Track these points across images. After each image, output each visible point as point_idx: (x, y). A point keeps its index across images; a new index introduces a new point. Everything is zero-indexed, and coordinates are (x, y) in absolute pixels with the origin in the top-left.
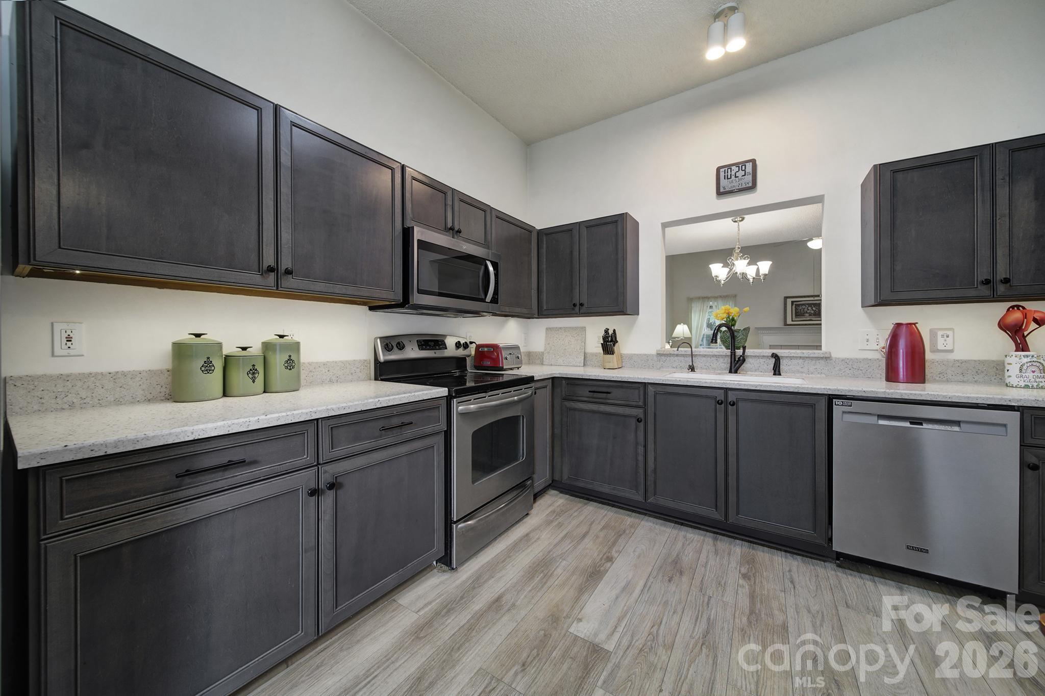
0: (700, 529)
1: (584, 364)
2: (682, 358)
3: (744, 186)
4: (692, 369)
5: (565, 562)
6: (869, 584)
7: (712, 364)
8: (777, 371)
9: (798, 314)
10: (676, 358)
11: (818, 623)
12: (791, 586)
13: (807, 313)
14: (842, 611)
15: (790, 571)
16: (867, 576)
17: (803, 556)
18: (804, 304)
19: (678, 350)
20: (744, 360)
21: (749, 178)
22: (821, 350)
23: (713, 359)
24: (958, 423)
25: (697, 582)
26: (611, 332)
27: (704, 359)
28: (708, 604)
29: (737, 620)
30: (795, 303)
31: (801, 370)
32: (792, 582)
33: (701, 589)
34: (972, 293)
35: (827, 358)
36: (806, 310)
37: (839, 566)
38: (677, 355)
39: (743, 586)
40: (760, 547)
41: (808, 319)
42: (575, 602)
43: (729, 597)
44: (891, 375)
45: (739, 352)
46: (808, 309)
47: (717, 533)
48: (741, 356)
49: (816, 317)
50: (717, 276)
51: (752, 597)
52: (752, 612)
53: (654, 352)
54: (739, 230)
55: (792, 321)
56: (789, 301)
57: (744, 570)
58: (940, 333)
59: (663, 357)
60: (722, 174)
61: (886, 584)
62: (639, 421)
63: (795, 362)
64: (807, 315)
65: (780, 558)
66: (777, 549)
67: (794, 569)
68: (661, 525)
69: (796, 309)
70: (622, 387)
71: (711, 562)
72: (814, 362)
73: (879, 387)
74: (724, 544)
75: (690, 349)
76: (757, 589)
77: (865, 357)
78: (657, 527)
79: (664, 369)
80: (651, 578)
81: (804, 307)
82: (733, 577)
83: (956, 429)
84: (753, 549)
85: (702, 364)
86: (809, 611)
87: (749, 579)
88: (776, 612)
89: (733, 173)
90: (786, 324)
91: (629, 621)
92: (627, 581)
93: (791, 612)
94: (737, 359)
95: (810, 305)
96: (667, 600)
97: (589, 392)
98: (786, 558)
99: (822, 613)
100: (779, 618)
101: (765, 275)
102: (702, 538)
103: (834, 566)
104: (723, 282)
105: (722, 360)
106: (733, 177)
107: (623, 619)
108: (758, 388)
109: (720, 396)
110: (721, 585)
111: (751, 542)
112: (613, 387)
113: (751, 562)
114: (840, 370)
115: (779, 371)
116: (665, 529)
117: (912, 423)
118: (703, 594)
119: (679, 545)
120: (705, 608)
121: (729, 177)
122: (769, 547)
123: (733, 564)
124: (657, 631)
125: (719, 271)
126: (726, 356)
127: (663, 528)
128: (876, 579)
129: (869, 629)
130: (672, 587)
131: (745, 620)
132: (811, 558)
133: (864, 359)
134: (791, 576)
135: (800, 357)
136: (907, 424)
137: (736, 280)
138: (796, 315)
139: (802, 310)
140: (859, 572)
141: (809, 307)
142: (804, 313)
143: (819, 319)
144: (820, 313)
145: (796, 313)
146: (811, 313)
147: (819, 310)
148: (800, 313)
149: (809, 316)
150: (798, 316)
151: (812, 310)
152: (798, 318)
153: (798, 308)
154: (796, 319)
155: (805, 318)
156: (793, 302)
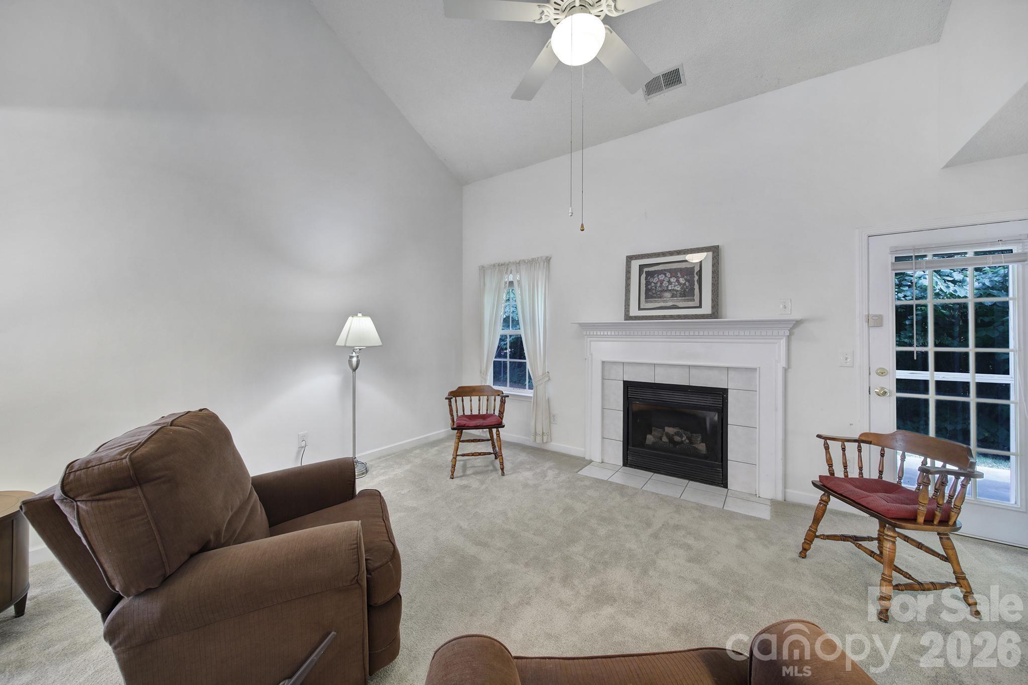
9: (651, 293)
13: (667, 290)
18: (662, 272)
30: (646, 269)
36: (665, 284)
41: (670, 304)
46: (669, 282)
49: (685, 300)
55: (640, 309)
56: (635, 265)
64: (668, 295)
69: (648, 283)
81: (662, 277)
90: (628, 317)
95: (673, 272)
138: (647, 297)
139: (659, 284)
141: (671, 277)
142: (661, 291)
143: (691, 304)
144: (693, 289)
145: (648, 290)
146: (678, 291)
147: (692, 284)
148: (654, 292)
149: (672, 297)
150: (652, 297)
151: (677, 284)
152: (651, 302)
153: (651, 280)
154: (646, 304)
155: (664, 301)
156: (642, 267)
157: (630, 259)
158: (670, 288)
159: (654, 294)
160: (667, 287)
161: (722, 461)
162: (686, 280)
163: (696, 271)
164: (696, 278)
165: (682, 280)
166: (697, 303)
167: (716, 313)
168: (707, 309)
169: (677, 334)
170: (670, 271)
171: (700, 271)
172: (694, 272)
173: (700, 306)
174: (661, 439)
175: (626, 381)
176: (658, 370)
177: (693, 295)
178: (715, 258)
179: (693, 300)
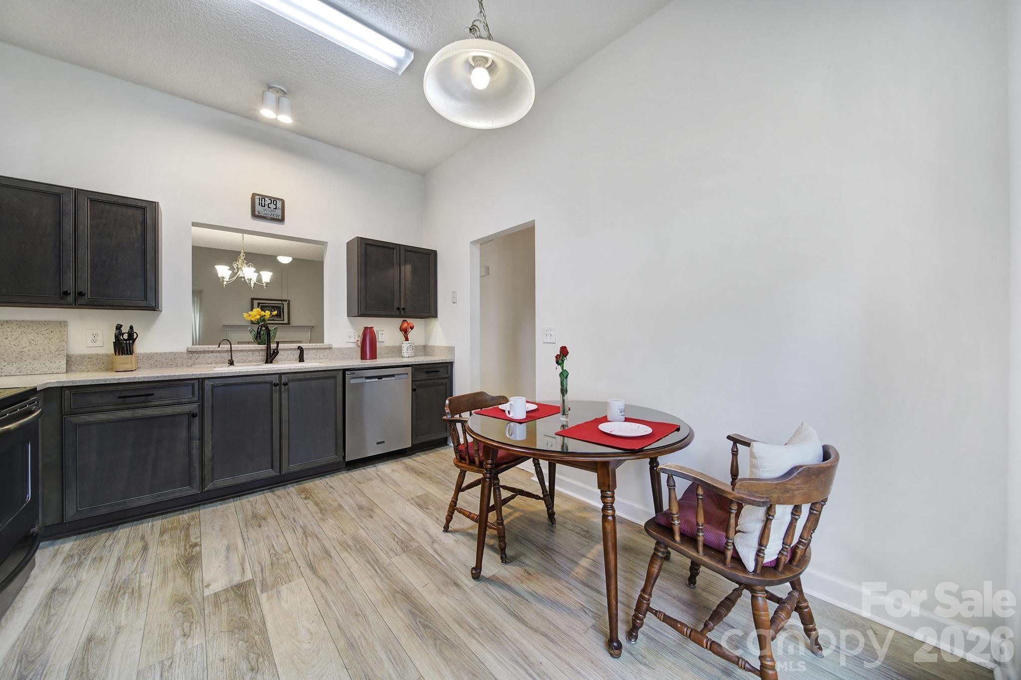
0: (256, 492)
1: (67, 370)
2: (218, 354)
3: (275, 217)
4: (231, 363)
5: (145, 573)
6: (363, 471)
7: (248, 358)
8: (301, 359)
10: (211, 354)
11: (352, 496)
12: (332, 489)
14: (359, 486)
15: (327, 484)
16: (361, 468)
17: (329, 474)
18: (268, 306)
19: (219, 347)
20: (278, 352)
21: (279, 212)
22: (323, 343)
23: (250, 353)
24: (393, 376)
25: (279, 516)
26: (125, 329)
27: (241, 353)
28: (295, 521)
29: (316, 517)
30: (260, 305)
31: (316, 357)
32: (331, 488)
33: (285, 518)
34: (393, 313)
35: (330, 348)
37: (347, 470)
38: (219, 352)
39: (308, 503)
40: (304, 481)
42: (191, 582)
43: (304, 511)
44: (363, 357)
45: (273, 346)
47: (271, 488)
48: (275, 349)
49: (278, 318)
50: (223, 278)
51: (316, 504)
52: (321, 510)
53: (184, 350)
54: (243, 239)
56: (256, 303)
57: (303, 496)
58: (380, 332)
59: (195, 355)
60: (257, 201)
61: (369, 468)
62: (194, 416)
63: (311, 352)
65: (318, 481)
66: (314, 478)
67: (329, 482)
68: (221, 504)
70: (170, 386)
71: (280, 503)
72: (323, 351)
73: (357, 362)
74: (280, 492)
75: (230, 346)
76: (317, 500)
77: (349, 346)
78: (218, 507)
79: (197, 366)
80: (243, 533)
82: (299, 502)
83: (393, 378)
84: (300, 484)
85: (238, 359)
86: (346, 494)
87: (309, 498)
88: (332, 503)
89: (267, 203)
91: (250, 560)
92: (226, 546)
93: (339, 499)
94: (272, 352)
95: (273, 307)
96: (267, 535)
97: (119, 398)
98: (322, 479)
99: (352, 491)
100: (335, 504)
101: (267, 283)
102: (263, 495)
103: (346, 471)
104: (225, 283)
105: (257, 353)
106: (266, 207)
107: (244, 562)
108: (303, 370)
109: (275, 379)
110: (295, 509)
111: (297, 482)
112: (155, 388)
113: (304, 490)
114: (337, 355)
115: (303, 359)
116: (227, 505)
117: (378, 379)
118: (289, 519)
119: (249, 507)
120: (295, 523)
121: (263, 205)
122: (309, 479)
123: (295, 497)
124: (274, 551)
125: (223, 271)
126: (262, 350)
127: (225, 506)
128: (365, 467)
129: (372, 486)
130: (264, 528)
131: (320, 515)
132: (333, 473)
133: (348, 348)
134: (329, 485)
135: (315, 348)
136: (377, 380)
137: (239, 283)
140: (357, 468)
141: (272, 309)
143: (280, 319)
144: (281, 314)
147: (280, 312)
151: (274, 311)
156: (259, 304)
157: (253, 299)
162: (278, 310)
164: (282, 310)
166: (282, 319)
167: (289, 323)
168: (286, 321)
170: (271, 306)
171: (283, 308)
172: (281, 308)
173: (284, 321)
178: (289, 304)
179: (281, 318)
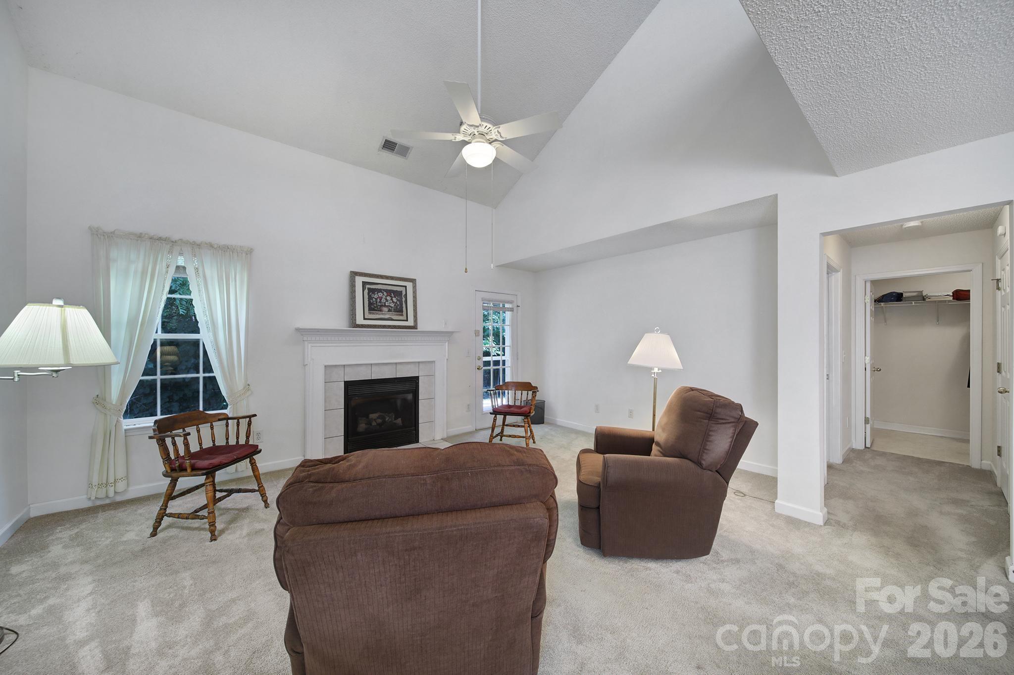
9: (373, 306)
13: (385, 306)
18: (380, 291)
30: (368, 286)
36: (383, 300)
41: (387, 316)
46: (387, 300)
49: (397, 315)
55: (364, 319)
56: (359, 280)
64: (385, 309)
69: (370, 298)
81: (380, 294)
90: (354, 325)
95: (389, 292)
138: (370, 309)
139: (378, 300)
141: (387, 296)
142: (381, 306)
143: (401, 318)
144: (402, 307)
145: (370, 304)
146: (392, 307)
147: (401, 304)
148: (375, 305)
149: (389, 311)
150: (374, 310)
151: (391, 301)
152: (373, 314)
153: (373, 296)
154: (370, 315)
155: (383, 314)
156: (364, 283)
157: (354, 274)
158: (387, 304)
159: (375, 307)
160: (385, 303)
161: (415, 426)
162: (397, 299)
163: (403, 295)
164: (404, 299)
165: (394, 300)
166: (405, 317)
167: (415, 327)
169: (372, 339)
170: (386, 291)
171: (406, 295)
172: (402, 295)
173: (407, 320)
174: (371, 425)
175: (347, 381)
176: (374, 368)
177: (402, 312)
178: (415, 287)
179: (402, 315)
